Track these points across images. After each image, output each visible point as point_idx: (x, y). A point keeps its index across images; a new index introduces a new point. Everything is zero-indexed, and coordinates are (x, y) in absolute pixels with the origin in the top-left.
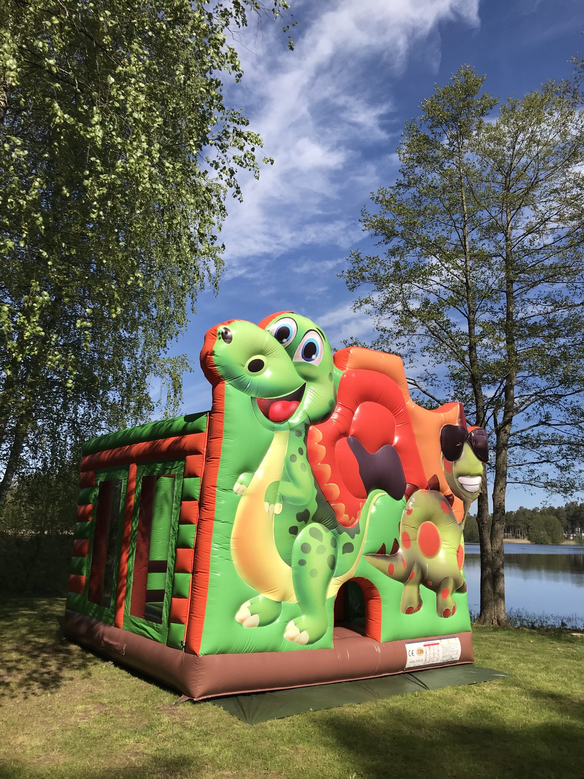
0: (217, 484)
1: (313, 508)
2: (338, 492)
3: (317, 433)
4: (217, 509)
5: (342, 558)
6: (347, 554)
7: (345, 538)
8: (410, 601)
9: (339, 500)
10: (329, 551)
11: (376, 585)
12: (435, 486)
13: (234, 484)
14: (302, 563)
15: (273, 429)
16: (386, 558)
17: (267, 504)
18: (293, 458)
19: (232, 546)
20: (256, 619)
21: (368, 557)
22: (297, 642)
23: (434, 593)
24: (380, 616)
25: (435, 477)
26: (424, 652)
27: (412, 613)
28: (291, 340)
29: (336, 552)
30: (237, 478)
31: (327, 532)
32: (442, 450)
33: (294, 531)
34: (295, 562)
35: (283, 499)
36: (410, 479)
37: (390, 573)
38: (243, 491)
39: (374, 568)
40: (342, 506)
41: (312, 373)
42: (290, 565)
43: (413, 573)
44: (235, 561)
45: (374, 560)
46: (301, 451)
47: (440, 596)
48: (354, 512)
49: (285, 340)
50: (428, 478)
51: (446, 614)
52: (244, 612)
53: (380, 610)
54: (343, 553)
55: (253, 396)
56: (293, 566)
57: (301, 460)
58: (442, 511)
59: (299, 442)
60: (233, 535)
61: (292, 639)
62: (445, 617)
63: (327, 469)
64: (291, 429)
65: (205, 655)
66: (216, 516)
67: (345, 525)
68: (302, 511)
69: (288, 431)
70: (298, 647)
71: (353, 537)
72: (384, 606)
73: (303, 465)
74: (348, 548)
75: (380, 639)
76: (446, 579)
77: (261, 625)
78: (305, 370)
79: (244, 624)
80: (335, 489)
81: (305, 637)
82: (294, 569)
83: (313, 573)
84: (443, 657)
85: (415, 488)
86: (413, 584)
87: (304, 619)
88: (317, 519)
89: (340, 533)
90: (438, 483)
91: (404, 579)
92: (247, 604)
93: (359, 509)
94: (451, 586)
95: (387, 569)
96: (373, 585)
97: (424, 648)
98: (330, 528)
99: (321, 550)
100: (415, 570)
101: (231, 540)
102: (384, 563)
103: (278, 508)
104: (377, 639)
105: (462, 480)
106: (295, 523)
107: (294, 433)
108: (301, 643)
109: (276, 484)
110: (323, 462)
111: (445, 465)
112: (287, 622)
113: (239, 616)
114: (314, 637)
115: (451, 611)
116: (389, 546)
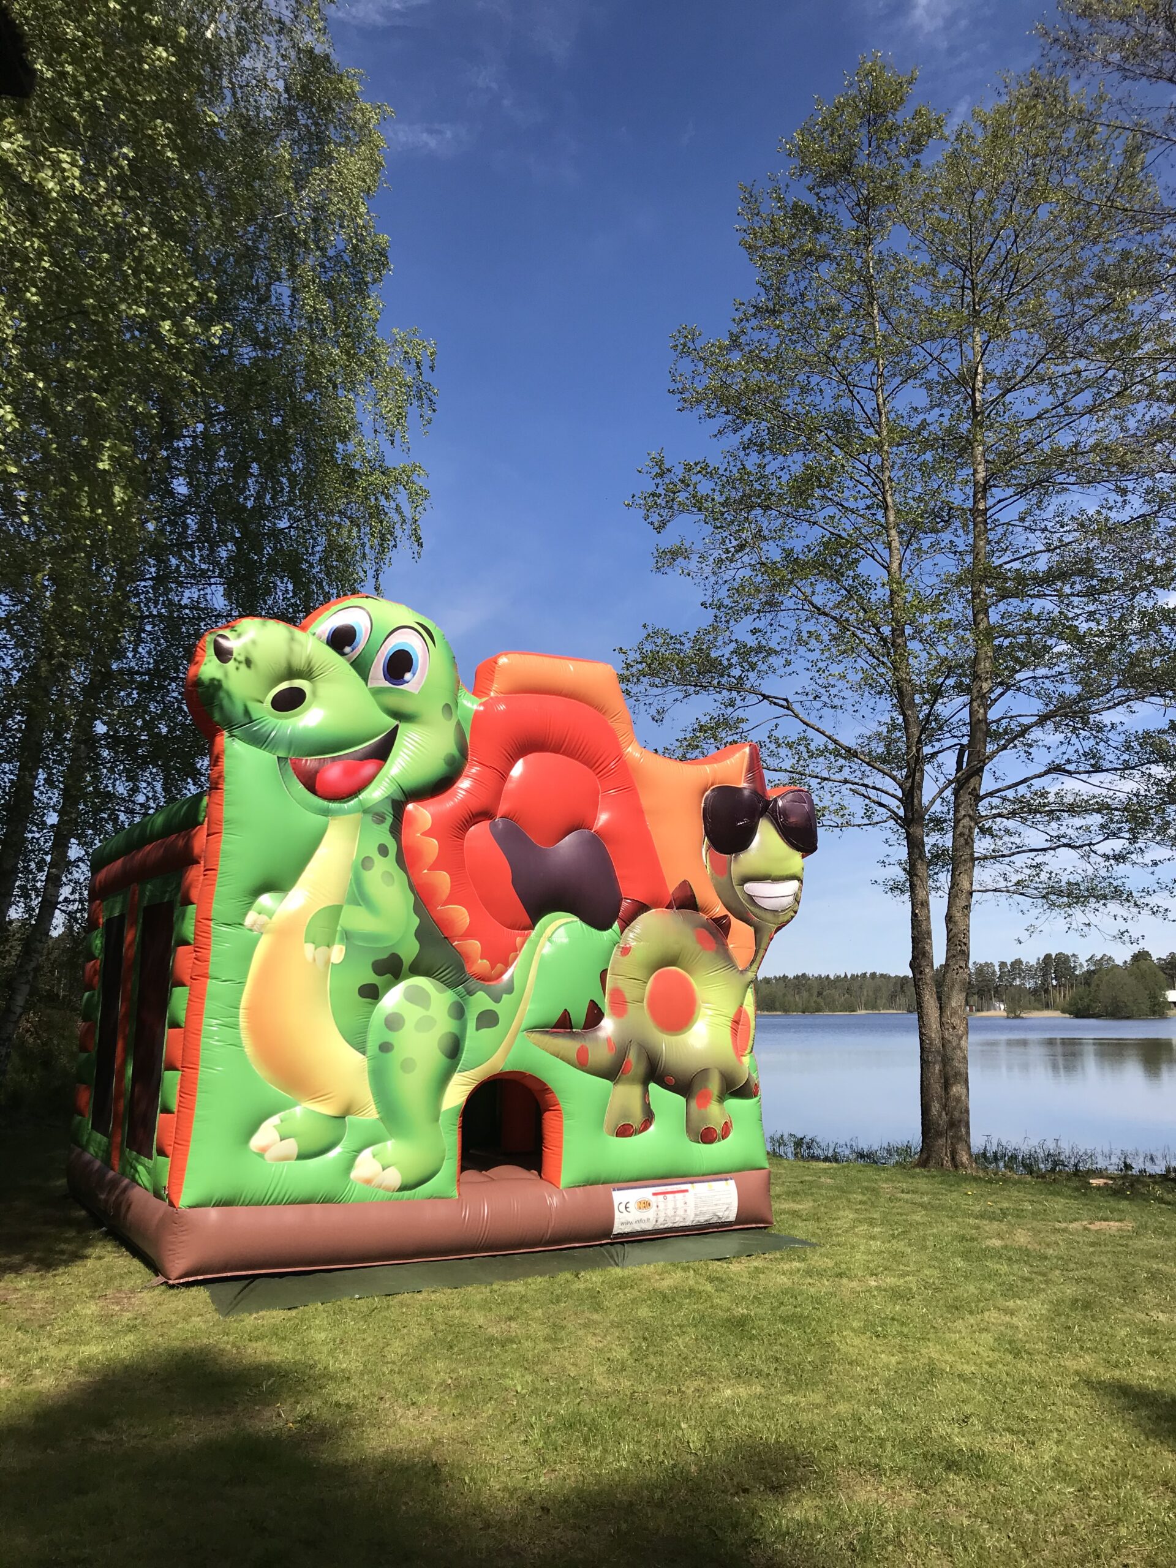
0: (213, 915)
1: (410, 950)
2: (467, 920)
3: (422, 814)
4: (212, 959)
5: (475, 1039)
6: (484, 1031)
7: (481, 1001)
8: (625, 1113)
9: (468, 934)
10: (445, 1025)
11: (551, 1085)
12: (686, 902)
13: (245, 914)
14: (386, 1047)
15: (326, 813)
16: (573, 1035)
17: (309, 948)
18: (366, 863)
20: (291, 1146)
21: (533, 1035)
22: (379, 1187)
23: (680, 1100)
24: (561, 1141)
25: (685, 885)
26: (653, 1205)
27: (630, 1135)
28: (360, 648)
29: (463, 1028)
30: (252, 903)
31: (441, 991)
32: (707, 833)
33: (372, 993)
34: (372, 1046)
35: (348, 937)
36: (630, 891)
37: (582, 1063)
38: (263, 926)
39: (548, 1054)
40: (474, 946)
41: (408, 706)
42: (364, 1053)
43: (629, 1062)
44: (248, 1049)
45: (547, 1039)
46: (383, 850)
47: (694, 1104)
48: (503, 957)
49: (347, 649)
50: (672, 886)
51: (707, 1136)
52: (266, 1134)
53: (560, 1132)
54: (478, 1029)
55: (281, 755)
56: (369, 1054)
57: (386, 865)
58: (698, 947)
59: (382, 834)
60: (244, 1002)
61: (368, 1182)
62: (705, 1143)
63: (443, 880)
64: (366, 811)
65: (190, 1207)
66: (212, 970)
67: (483, 978)
68: (385, 956)
69: (360, 815)
70: (382, 1194)
71: (497, 1000)
72: (568, 1124)
73: (387, 876)
74: (488, 1019)
75: (559, 1183)
76: (704, 1072)
77: (302, 1156)
78: (393, 701)
80: (461, 915)
81: (394, 1178)
82: (372, 1058)
83: (407, 1065)
84: (696, 1215)
85: (642, 908)
86: (632, 1081)
87: (391, 1147)
88: (416, 969)
89: (470, 993)
90: (693, 896)
91: (612, 1073)
92: (274, 1120)
93: (516, 950)
94: (714, 1086)
95: (573, 1055)
96: (545, 1085)
97: (654, 1200)
98: (451, 985)
99: (425, 1024)
100: (632, 1056)
101: (241, 1011)
102: (568, 1045)
103: (338, 953)
104: (554, 1182)
105: (751, 888)
106: (371, 978)
107: (369, 818)
108: (387, 1189)
109: (335, 912)
110: (434, 867)
111: (711, 861)
112: (359, 1151)
113: (256, 1142)
114: (412, 1178)
115: (719, 1131)
116: (579, 1014)
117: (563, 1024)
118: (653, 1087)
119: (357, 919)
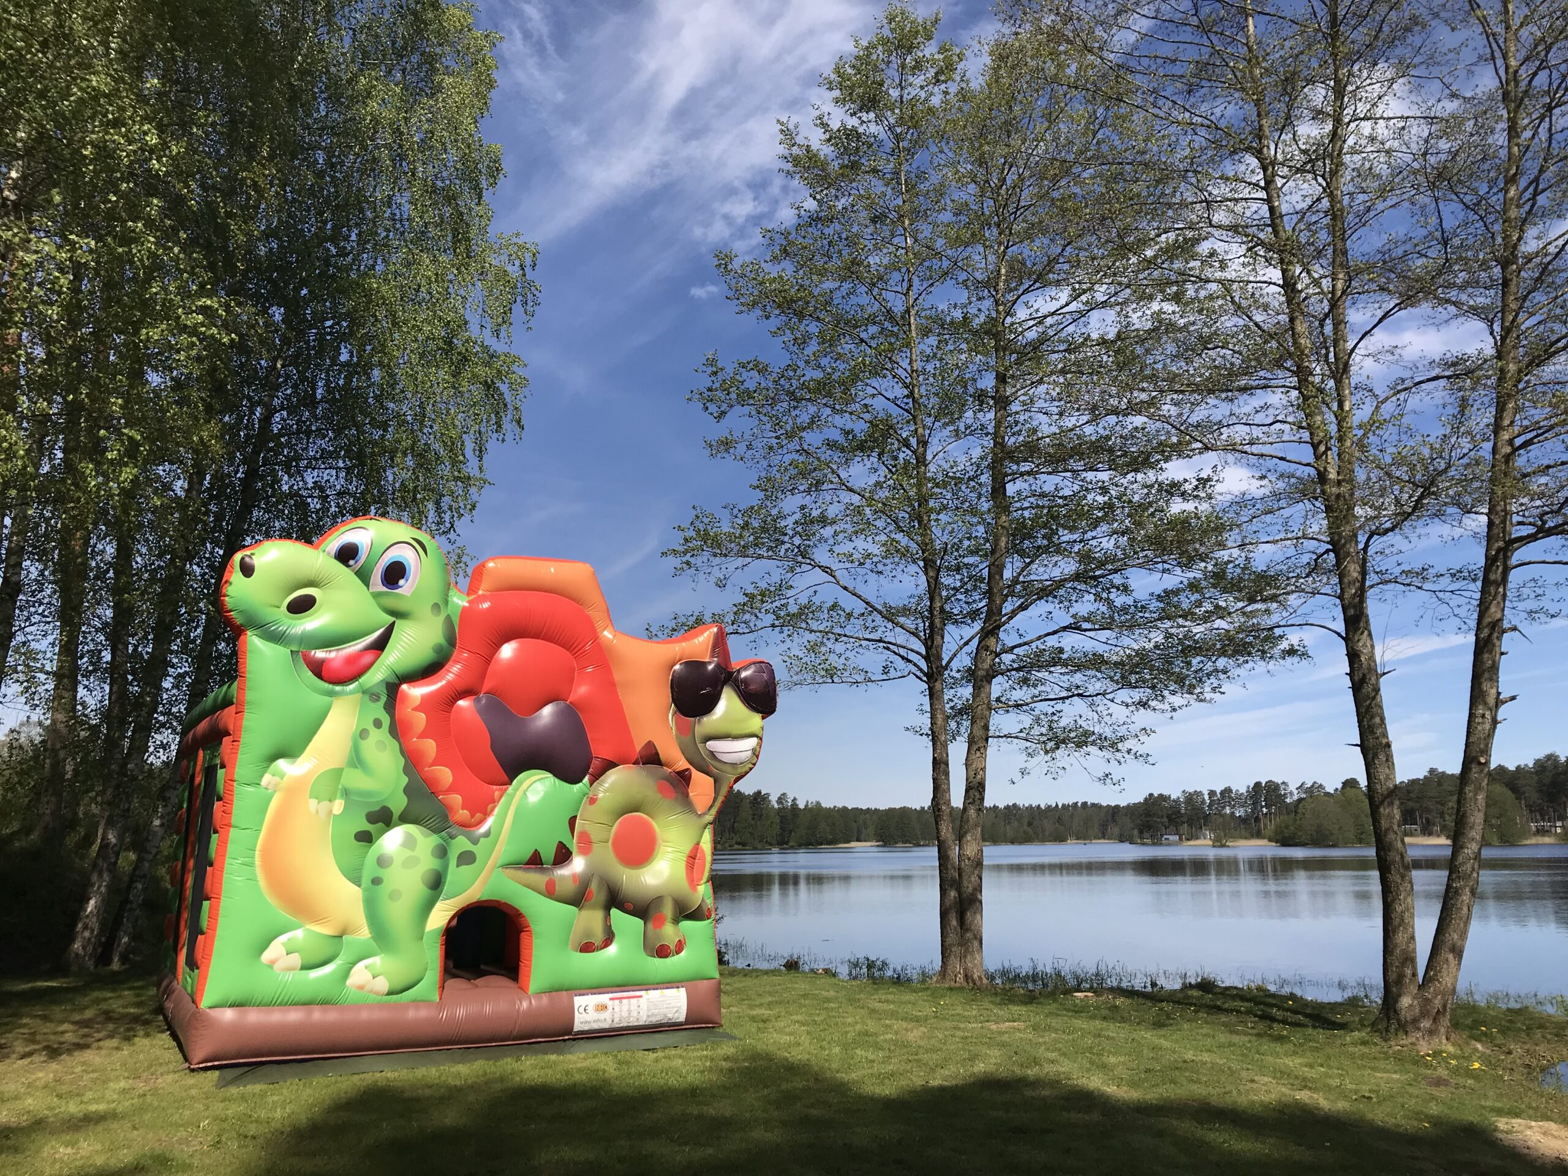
0: (236, 777)
1: (398, 803)
2: (451, 779)
3: (416, 692)
4: (234, 812)
5: (455, 874)
6: (463, 868)
7: (461, 843)
8: (588, 933)
9: (451, 789)
10: (427, 862)
11: (523, 911)
12: (651, 758)
13: (262, 776)
14: (376, 881)
15: (331, 694)
16: (543, 870)
17: (313, 803)
18: (363, 734)
19: (257, 861)
20: (296, 959)
21: (508, 870)
22: (371, 991)
24: (531, 956)
26: (610, 1009)
27: (593, 951)
28: (362, 561)
29: (446, 867)
30: (268, 767)
31: (427, 836)
32: (674, 701)
33: (366, 838)
34: (366, 880)
35: (346, 793)
36: (600, 750)
37: (550, 892)
38: (276, 785)
39: (519, 886)
40: (457, 799)
41: (402, 606)
42: (359, 886)
43: (590, 892)
44: (262, 882)
45: (520, 874)
46: (378, 724)
47: (650, 926)
48: (482, 808)
49: (351, 562)
50: (639, 746)
51: (662, 952)
52: (275, 950)
53: (531, 949)
54: (458, 866)
55: (294, 649)
56: (363, 886)
57: (381, 735)
58: (659, 795)
59: (378, 710)
60: (258, 847)
61: (361, 988)
62: (660, 957)
63: (430, 746)
64: (364, 692)
65: (210, 1008)
66: (234, 820)
67: (464, 825)
68: (377, 808)
69: (360, 695)
70: (372, 999)
71: (475, 842)
72: (536, 942)
73: (381, 745)
74: (467, 858)
75: (528, 988)
76: (659, 900)
77: (307, 967)
78: (391, 602)
79: (276, 966)
80: (445, 775)
81: (382, 984)
82: (366, 890)
83: (394, 895)
84: (648, 1016)
85: (610, 765)
86: (593, 907)
88: (405, 819)
89: (452, 837)
91: (577, 900)
93: (494, 801)
94: (668, 910)
95: (543, 886)
96: (517, 910)
97: (610, 1003)
98: (436, 831)
100: (594, 886)
101: (257, 853)
102: (538, 878)
103: (338, 806)
104: (524, 989)
105: (712, 745)
106: (365, 826)
107: (367, 697)
108: (377, 993)
109: (338, 773)
110: (423, 735)
111: (676, 724)
112: (354, 963)
113: (267, 956)
114: (398, 985)
115: (672, 947)
116: (548, 853)
117: (535, 861)
118: (614, 912)
119: (356, 780)
